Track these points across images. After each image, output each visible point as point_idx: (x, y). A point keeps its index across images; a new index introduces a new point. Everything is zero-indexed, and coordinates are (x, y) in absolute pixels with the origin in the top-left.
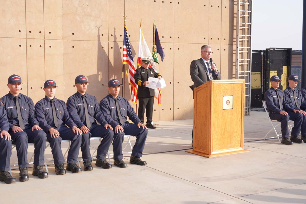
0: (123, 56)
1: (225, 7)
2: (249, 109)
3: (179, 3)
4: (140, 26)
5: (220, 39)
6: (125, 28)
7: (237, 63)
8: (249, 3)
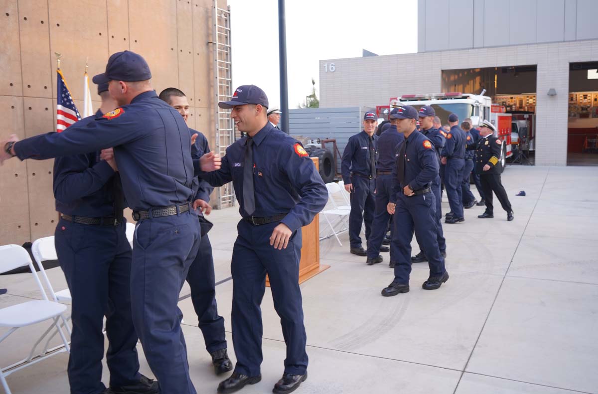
0: (58, 123)
1: (198, 54)
2: (233, 197)
3: (136, 41)
4: (86, 73)
5: (193, 100)
6: (58, 74)
7: (217, 134)
8: (227, 51)
